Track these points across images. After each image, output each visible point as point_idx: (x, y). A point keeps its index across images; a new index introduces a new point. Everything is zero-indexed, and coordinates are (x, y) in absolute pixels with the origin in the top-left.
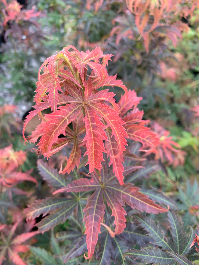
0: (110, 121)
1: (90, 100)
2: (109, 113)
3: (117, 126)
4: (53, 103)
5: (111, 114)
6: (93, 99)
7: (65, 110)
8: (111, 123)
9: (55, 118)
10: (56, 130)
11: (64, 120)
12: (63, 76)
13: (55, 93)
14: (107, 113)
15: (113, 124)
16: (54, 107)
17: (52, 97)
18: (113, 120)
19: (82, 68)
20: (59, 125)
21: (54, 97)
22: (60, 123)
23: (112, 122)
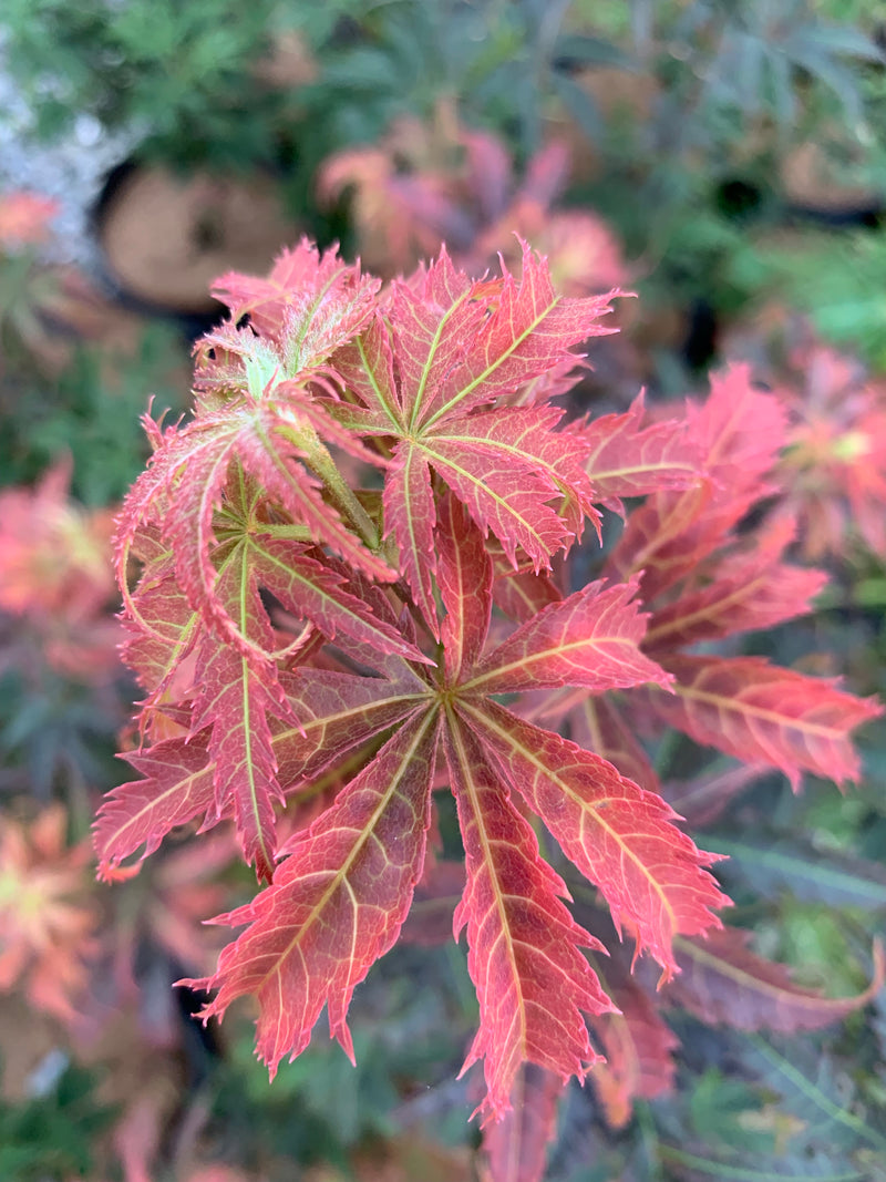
0: (618, 838)
1: (478, 673)
2: (610, 795)
3: (667, 861)
4: (251, 808)
5: (625, 805)
6: (499, 666)
7: (333, 830)
8: (624, 848)
9: (274, 905)
10: (287, 951)
11: (329, 893)
12: (289, 589)
13: (251, 727)
14: (599, 794)
15: (638, 851)
16: (260, 834)
17: (238, 761)
18: (635, 835)
19: (413, 523)
20: (305, 926)
21: (248, 759)
22: (309, 912)
23: (630, 842)
